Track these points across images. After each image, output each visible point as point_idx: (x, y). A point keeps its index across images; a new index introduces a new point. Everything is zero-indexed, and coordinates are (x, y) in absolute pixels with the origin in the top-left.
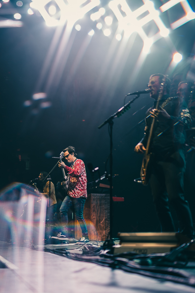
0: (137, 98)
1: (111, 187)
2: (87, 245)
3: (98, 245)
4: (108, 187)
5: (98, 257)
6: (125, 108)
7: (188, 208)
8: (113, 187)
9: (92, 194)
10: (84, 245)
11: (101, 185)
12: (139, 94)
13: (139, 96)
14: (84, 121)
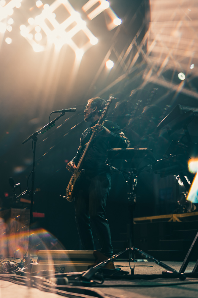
0: (62, 115)
1: (32, 202)
2: (4, 262)
3: (15, 262)
4: (29, 202)
5: (15, 275)
6: (50, 125)
7: (107, 226)
8: (33, 203)
9: (12, 209)
10: (1, 262)
11: (22, 200)
12: (64, 112)
13: (64, 114)
14: (8, 133)
